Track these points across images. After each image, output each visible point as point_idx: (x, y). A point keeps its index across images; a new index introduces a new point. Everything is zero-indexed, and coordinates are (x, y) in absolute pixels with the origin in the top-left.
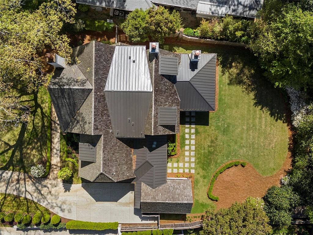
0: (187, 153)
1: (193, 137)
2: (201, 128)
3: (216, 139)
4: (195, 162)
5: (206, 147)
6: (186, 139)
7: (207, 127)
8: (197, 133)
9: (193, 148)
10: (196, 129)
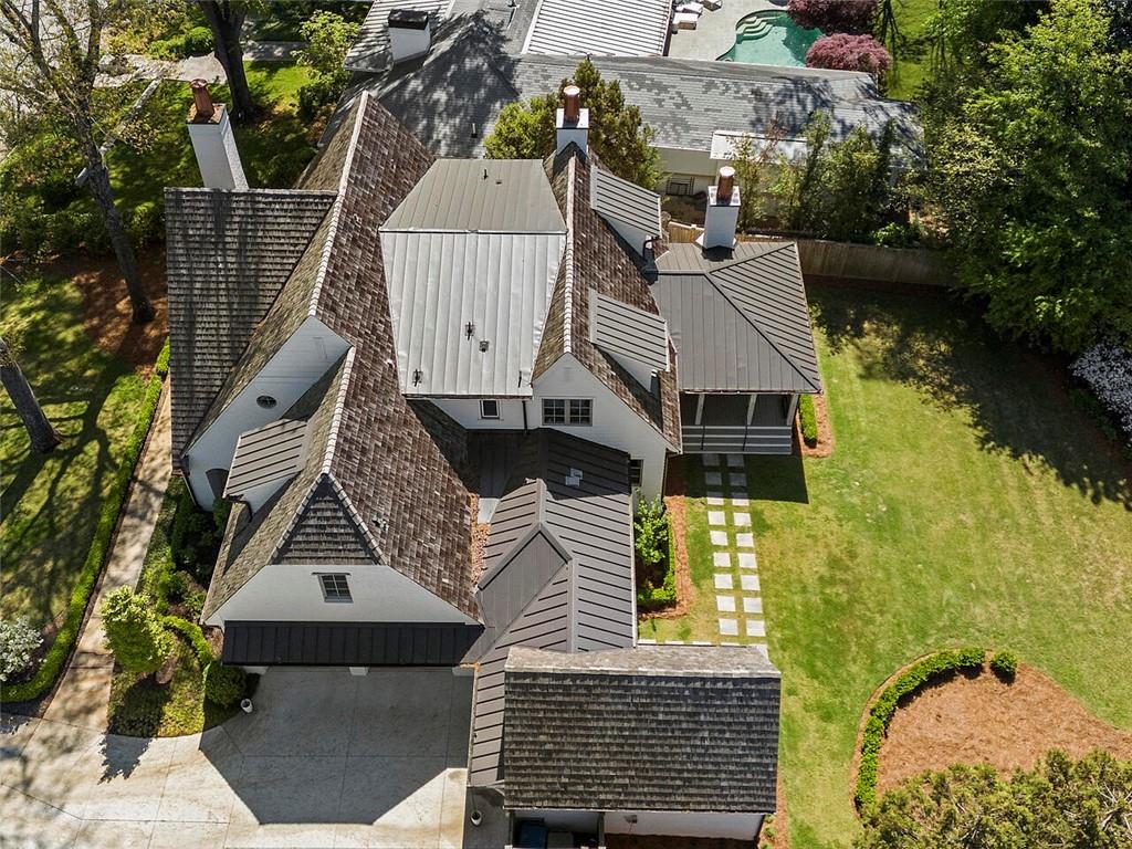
0: (726, 603)
1: (747, 540)
2: (774, 510)
3: (853, 556)
4: (768, 639)
5: (812, 582)
6: (717, 548)
7: (800, 508)
8: (760, 526)
9: (751, 582)
10: (757, 516)
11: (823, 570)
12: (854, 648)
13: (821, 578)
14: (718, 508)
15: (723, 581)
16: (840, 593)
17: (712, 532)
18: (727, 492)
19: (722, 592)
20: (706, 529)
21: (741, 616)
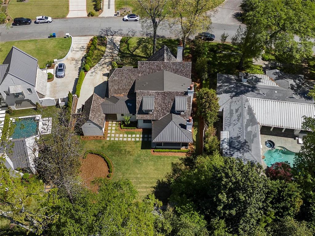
0: (121, 135)
1: (133, 140)
2: (139, 145)
3: (131, 155)
4: (115, 140)
5: (125, 148)
6: (132, 135)
7: (140, 148)
8: (136, 142)
9: (125, 139)
10: (138, 141)
11: (127, 150)
12: (113, 153)
13: (126, 150)
14: (140, 136)
15: (125, 136)
16: (123, 152)
17: (135, 135)
18: (143, 138)
19: (123, 135)
20: (136, 134)
21: (119, 137)
